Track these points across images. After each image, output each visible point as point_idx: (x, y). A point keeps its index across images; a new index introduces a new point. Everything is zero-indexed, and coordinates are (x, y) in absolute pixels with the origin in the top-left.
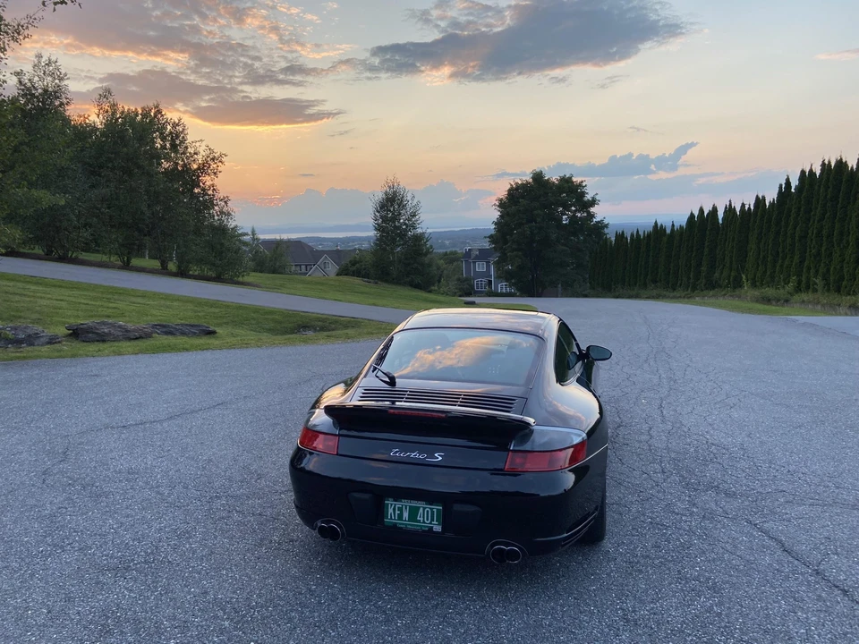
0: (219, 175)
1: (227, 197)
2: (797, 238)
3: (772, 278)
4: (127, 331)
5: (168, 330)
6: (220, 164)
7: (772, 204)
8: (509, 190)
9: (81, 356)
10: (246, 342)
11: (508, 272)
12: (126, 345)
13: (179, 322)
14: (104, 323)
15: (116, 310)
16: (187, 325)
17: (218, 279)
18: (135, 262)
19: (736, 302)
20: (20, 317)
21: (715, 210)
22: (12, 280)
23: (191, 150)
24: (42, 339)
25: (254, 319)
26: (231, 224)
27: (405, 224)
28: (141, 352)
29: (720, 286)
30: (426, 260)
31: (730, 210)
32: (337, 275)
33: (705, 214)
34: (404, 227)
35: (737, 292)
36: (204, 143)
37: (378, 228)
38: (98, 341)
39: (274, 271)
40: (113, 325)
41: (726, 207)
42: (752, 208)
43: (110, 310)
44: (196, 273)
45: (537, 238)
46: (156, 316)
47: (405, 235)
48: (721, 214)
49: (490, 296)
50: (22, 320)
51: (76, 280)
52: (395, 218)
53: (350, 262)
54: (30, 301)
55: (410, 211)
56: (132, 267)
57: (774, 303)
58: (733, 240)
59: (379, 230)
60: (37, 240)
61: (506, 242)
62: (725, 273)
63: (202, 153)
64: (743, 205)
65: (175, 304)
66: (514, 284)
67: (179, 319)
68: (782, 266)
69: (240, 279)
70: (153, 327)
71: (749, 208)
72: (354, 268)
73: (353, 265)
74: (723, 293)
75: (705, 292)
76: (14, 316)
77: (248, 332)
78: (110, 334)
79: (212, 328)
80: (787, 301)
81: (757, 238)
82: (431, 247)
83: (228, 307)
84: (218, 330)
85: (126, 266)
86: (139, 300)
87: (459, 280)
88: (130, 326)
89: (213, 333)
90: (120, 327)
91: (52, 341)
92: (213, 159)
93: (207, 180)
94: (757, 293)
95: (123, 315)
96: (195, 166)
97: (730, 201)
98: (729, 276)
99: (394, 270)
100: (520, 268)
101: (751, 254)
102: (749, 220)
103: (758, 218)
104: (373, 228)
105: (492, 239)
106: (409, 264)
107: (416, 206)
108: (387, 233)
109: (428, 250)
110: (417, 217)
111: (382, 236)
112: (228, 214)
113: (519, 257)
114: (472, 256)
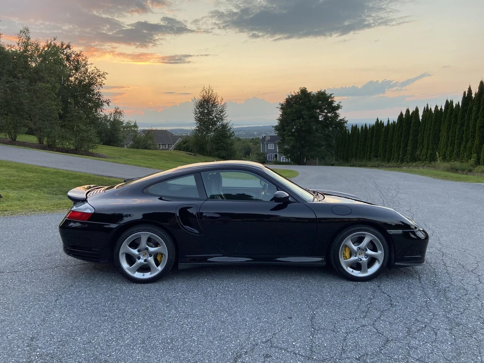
2: (477, 127)
3: (458, 155)
6: (103, 79)
7: (458, 106)
8: (287, 99)
11: (285, 150)
19: (435, 172)
21: (417, 110)
27: (216, 117)
29: (420, 160)
30: (230, 141)
31: (427, 111)
32: (174, 150)
33: (410, 113)
34: (215, 119)
35: (433, 163)
36: (93, 66)
39: (146, 148)
41: (425, 109)
42: (443, 108)
47: (216, 124)
48: (421, 114)
49: (276, 164)
52: (209, 113)
55: (219, 108)
56: (18, 141)
57: (460, 172)
58: (430, 130)
59: (199, 121)
61: (284, 131)
62: (424, 151)
64: (437, 107)
66: (290, 157)
68: (465, 147)
71: (441, 109)
72: (185, 146)
73: (185, 143)
74: (423, 164)
75: (410, 163)
80: (470, 171)
81: (447, 128)
82: (233, 132)
85: (13, 142)
87: (258, 154)
92: (99, 76)
93: (95, 89)
94: (447, 165)
97: (427, 105)
98: (427, 153)
99: (208, 147)
100: (293, 147)
101: (443, 139)
102: (442, 116)
103: (448, 115)
104: (194, 119)
105: (277, 128)
106: (218, 143)
107: (223, 106)
108: (204, 123)
109: (231, 134)
110: (224, 113)
111: (200, 125)
112: (120, 113)
113: (292, 140)
114: (266, 140)
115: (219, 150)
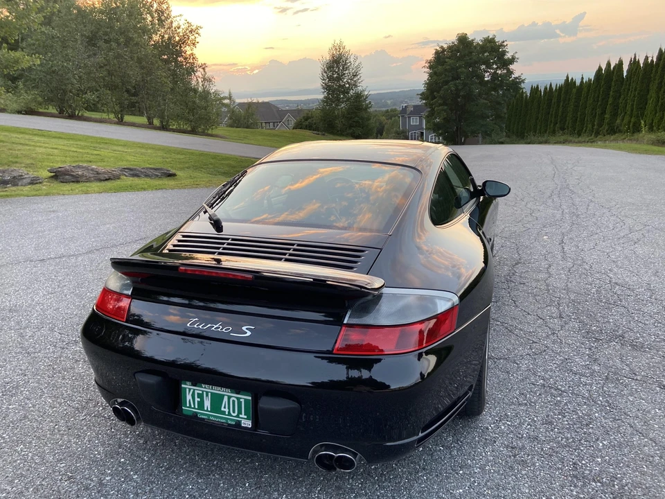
0: (197, 45)
1: (205, 64)
4: (98, 174)
5: (134, 173)
6: (197, 35)
8: (436, 53)
9: (53, 194)
10: (197, 183)
11: (435, 124)
12: (95, 185)
13: (148, 166)
14: (79, 167)
15: (99, 157)
16: (151, 169)
17: (193, 132)
18: (127, 118)
19: (634, 145)
20: (16, 162)
21: (620, 64)
22: (23, 133)
23: (174, 25)
24: (24, 181)
25: (211, 164)
26: (213, 89)
27: (348, 83)
28: (106, 191)
29: (620, 131)
30: (366, 114)
32: (293, 129)
33: (612, 68)
34: (347, 86)
35: (636, 136)
36: (183, 18)
37: (327, 88)
38: (73, 182)
39: (248, 127)
40: (87, 169)
41: (631, 61)
42: (655, 60)
43: (93, 157)
44: (174, 127)
45: (462, 93)
46: (130, 161)
47: (348, 93)
48: (625, 68)
50: (18, 165)
51: (74, 132)
52: (339, 79)
53: (304, 117)
54: (29, 149)
55: (352, 70)
56: (125, 122)
58: (635, 90)
60: (49, 101)
61: (434, 98)
62: (626, 121)
63: (182, 27)
64: (647, 58)
65: (149, 151)
66: (440, 135)
67: (149, 164)
69: (210, 132)
70: (121, 171)
71: (652, 61)
72: (307, 123)
73: (306, 120)
74: (623, 137)
75: (607, 137)
76: (11, 161)
77: (205, 175)
78: (82, 176)
79: (173, 171)
81: (657, 88)
82: (370, 103)
83: (192, 154)
84: (178, 173)
85: (121, 122)
86: (120, 148)
87: (396, 132)
88: (101, 170)
89: (174, 175)
90: (92, 170)
91: (34, 181)
92: (191, 32)
93: (188, 50)
94: (653, 136)
95: (102, 160)
96: (177, 39)
97: (635, 55)
98: (630, 122)
99: (339, 124)
100: (446, 120)
101: (651, 102)
102: (652, 70)
103: (660, 69)
104: (321, 87)
105: (423, 96)
106: (351, 118)
107: (358, 67)
108: (333, 91)
109: (367, 105)
110: (358, 77)
111: (328, 94)
112: (210, 81)
113: (445, 111)
114: (408, 112)
115: (353, 127)
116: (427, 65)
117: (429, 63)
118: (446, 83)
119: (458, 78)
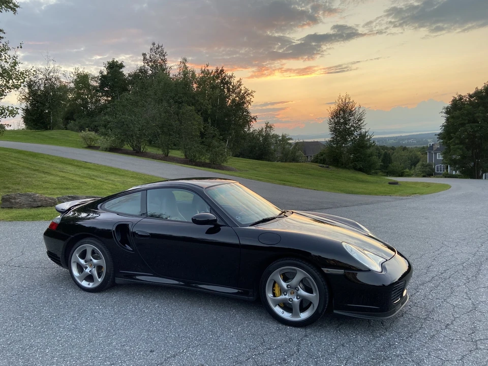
0: (252, 104)
1: (256, 116)
4: (35, 201)
6: (251, 97)
8: (453, 101)
18: (171, 153)
26: (272, 133)
27: (353, 126)
30: (369, 151)
34: (352, 129)
37: (334, 130)
45: (477, 135)
47: (353, 134)
49: (446, 177)
52: (345, 123)
55: (357, 116)
56: (169, 158)
59: (334, 131)
61: (451, 138)
66: (458, 169)
72: (322, 158)
73: (322, 155)
82: (373, 142)
85: (166, 157)
87: (423, 165)
88: (41, 198)
90: (33, 198)
92: (248, 95)
99: (344, 159)
100: (464, 157)
104: (329, 130)
105: (440, 136)
107: (362, 114)
109: (371, 144)
110: (362, 121)
111: (335, 135)
112: (271, 127)
113: (461, 149)
114: (434, 149)
115: (355, 161)
116: (444, 111)
117: (447, 109)
118: (463, 125)
119: (475, 121)
